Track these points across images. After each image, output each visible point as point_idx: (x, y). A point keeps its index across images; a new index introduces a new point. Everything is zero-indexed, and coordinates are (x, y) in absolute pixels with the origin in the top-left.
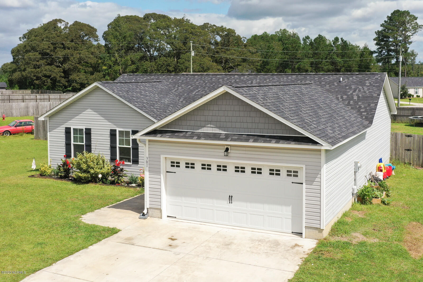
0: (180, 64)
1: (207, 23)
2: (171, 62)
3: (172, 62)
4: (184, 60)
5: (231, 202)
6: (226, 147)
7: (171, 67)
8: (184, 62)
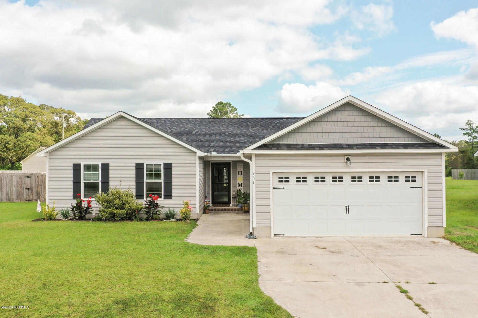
0: (21, 142)
1: (44, 104)
2: (10, 140)
3: (12, 140)
4: (25, 139)
5: (347, 212)
6: (346, 157)
7: (10, 145)
8: (25, 141)
